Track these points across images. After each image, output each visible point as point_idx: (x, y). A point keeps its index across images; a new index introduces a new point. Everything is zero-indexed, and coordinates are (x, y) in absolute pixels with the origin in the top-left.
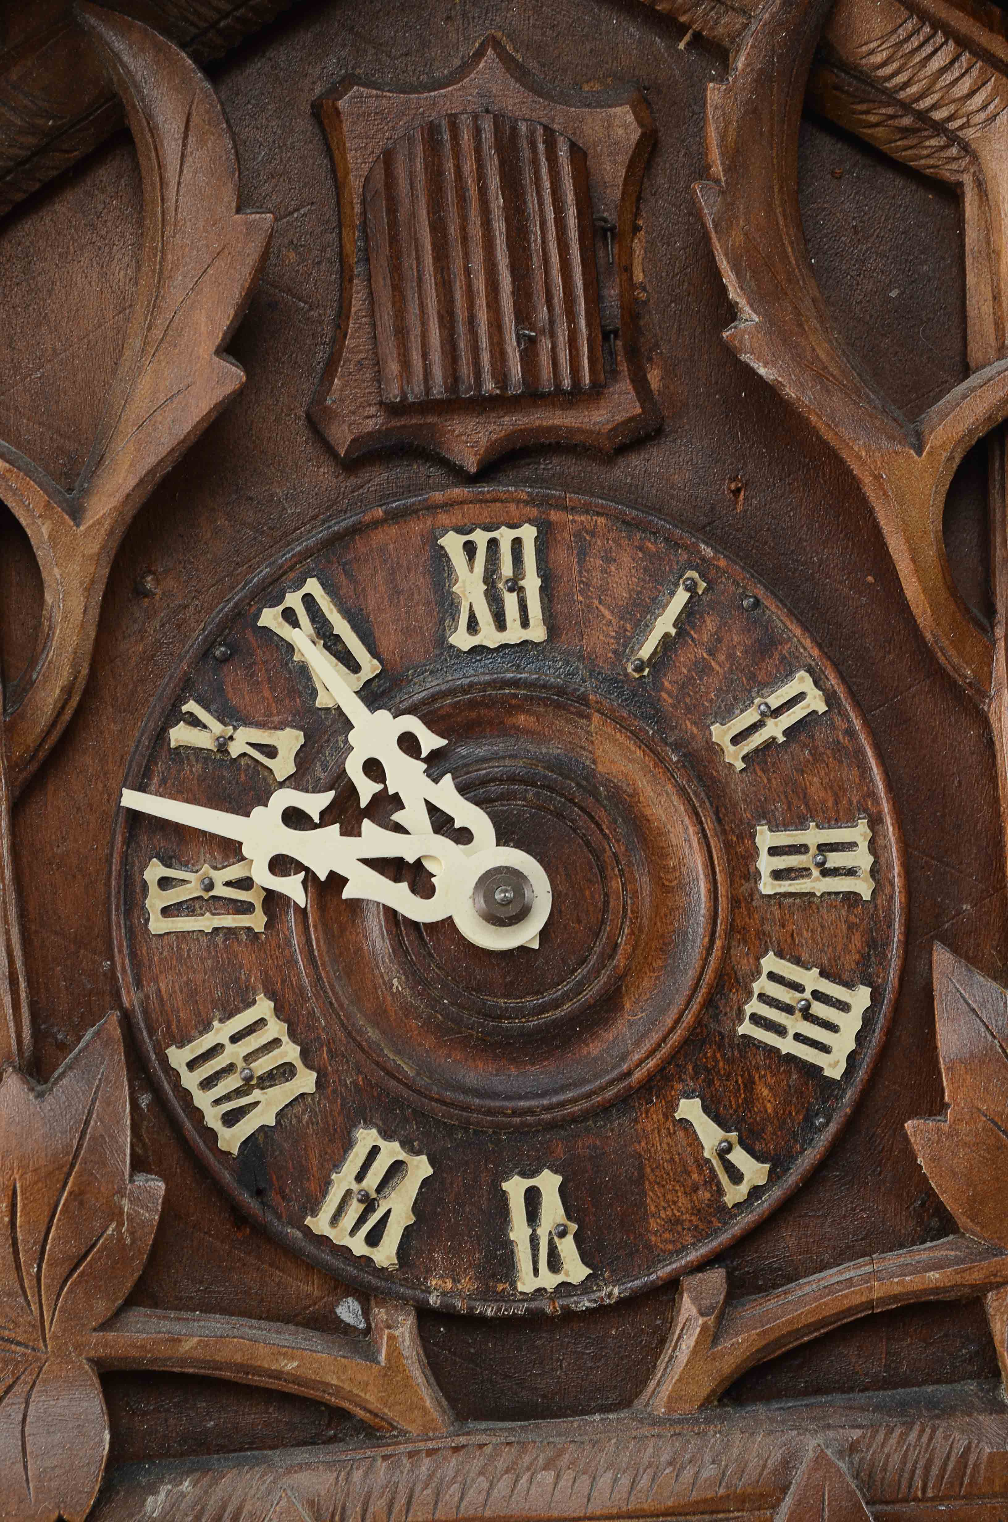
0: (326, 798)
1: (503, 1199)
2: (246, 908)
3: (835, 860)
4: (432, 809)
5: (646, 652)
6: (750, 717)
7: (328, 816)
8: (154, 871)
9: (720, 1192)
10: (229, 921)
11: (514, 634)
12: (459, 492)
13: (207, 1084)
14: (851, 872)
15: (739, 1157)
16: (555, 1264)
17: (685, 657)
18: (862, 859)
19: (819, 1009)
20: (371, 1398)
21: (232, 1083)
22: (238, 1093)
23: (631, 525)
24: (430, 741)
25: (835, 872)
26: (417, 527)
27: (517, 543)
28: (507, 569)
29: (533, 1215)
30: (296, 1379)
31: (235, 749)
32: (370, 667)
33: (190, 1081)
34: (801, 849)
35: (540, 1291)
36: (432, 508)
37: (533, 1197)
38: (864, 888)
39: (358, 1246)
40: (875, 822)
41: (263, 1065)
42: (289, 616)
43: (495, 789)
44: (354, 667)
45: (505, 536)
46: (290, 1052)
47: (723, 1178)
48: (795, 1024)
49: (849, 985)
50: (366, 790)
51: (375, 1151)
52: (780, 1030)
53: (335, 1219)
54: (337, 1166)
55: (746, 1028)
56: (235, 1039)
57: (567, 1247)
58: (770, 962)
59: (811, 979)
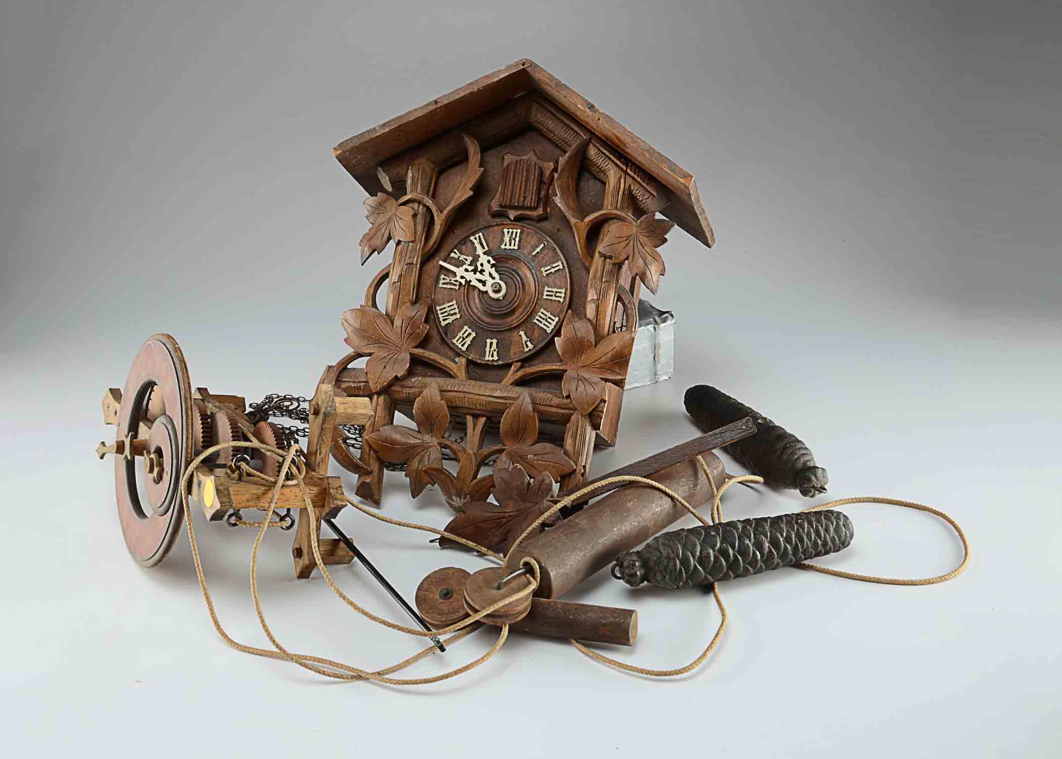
0: (473, 268)
1: (486, 342)
2: (456, 285)
3: (558, 294)
4: (490, 273)
5: (534, 254)
6: (549, 267)
7: (472, 271)
8: (442, 276)
9: (524, 349)
10: (452, 287)
11: (512, 247)
12: (510, 222)
13: (442, 313)
14: (560, 297)
15: (529, 343)
16: (492, 356)
17: (541, 255)
18: (563, 295)
19: (549, 320)
20: (455, 371)
21: (446, 314)
22: (447, 316)
23: (536, 232)
24: (492, 262)
25: (558, 297)
26: (501, 227)
27: (517, 232)
28: (514, 237)
29: (491, 347)
30: (443, 365)
31: (460, 259)
32: (486, 249)
33: (439, 312)
34: (552, 292)
35: (489, 360)
36: (504, 224)
37: (491, 343)
38: (562, 300)
39: (460, 346)
40: (566, 289)
41: (452, 312)
42: (476, 238)
43: (502, 272)
44: (484, 248)
45: (515, 231)
46: (457, 311)
47: (525, 346)
48: (544, 322)
49: (555, 317)
50: (480, 268)
51: (467, 330)
52: (541, 322)
53: (457, 341)
54: (460, 332)
55: (535, 321)
56: (448, 307)
57: (495, 353)
58: (542, 310)
59: (549, 314)
